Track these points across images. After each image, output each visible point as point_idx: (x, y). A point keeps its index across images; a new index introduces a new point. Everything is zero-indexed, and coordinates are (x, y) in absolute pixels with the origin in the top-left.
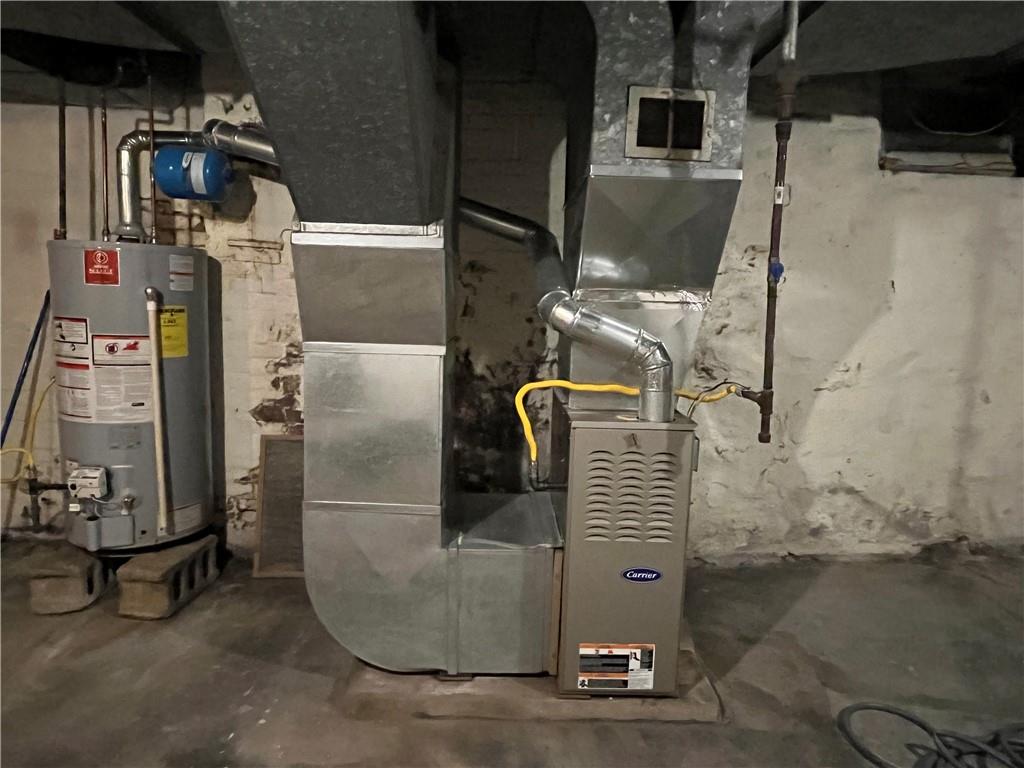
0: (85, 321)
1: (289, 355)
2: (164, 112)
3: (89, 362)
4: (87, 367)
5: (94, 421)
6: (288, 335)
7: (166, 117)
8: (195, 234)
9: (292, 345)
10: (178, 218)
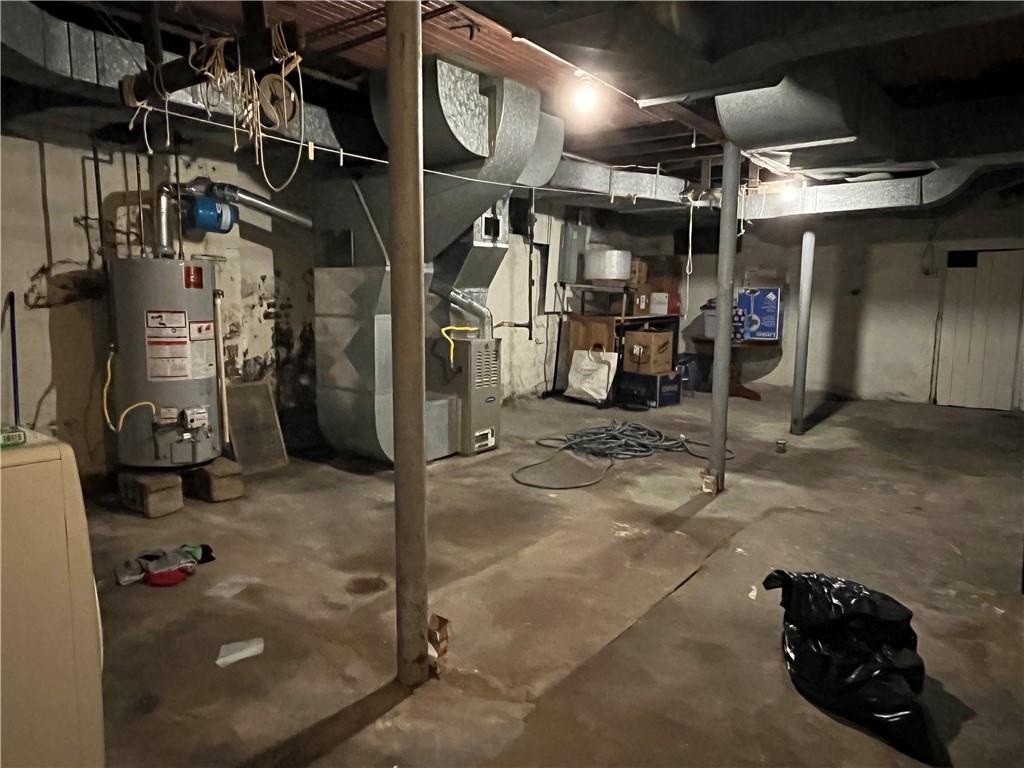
0: (184, 312)
1: (232, 332)
2: (105, 154)
3: (187, 339)
4: (185, 342)
5: (190, 377)
6: (230, 318)
7: (107, 158)
8: (133, 247)
9: (233, 324)
10: (119, 235)
